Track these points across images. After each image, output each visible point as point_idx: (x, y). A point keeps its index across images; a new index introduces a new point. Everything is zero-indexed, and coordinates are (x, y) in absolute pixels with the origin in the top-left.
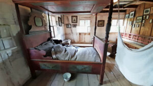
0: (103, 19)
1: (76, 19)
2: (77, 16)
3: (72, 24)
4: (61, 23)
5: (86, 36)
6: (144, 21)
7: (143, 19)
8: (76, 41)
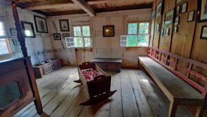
0: (112, 24)
1: (66, 25)
2: (67, 20)
3: (61, 33)
4: (37, 31)
5: (86, 53)
6: (177, 19)
7: (175, 16)
8: (72, 62)
